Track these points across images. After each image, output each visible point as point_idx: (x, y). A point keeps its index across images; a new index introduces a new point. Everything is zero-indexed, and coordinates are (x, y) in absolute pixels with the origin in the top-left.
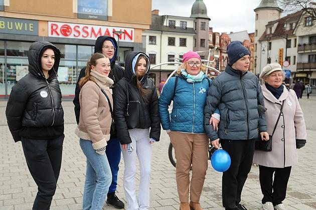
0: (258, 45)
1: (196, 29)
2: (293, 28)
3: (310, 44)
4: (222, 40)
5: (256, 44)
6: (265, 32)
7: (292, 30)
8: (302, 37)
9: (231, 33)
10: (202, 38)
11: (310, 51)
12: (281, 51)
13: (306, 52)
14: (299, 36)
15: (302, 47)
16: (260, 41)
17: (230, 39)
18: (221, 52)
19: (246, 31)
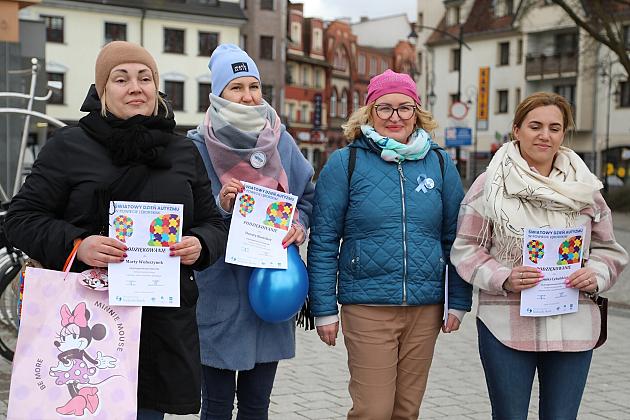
0: (424, 55)
1: (246, 7)
2: (515, 11)
3: (557, 56)
4: (331, 41)
5: (420, 54)
6: (444, 20)
7: (511, 17)
8: (537, 36)
9: (364, 20)
10: (265, 34)
11: (555, 76)
12: (484, 74)
13: (546, 77)
14: (531, 34)
15: (537, 63)
16: (431, 45)
17: (355, 37)
18: (329, 76)
19: (405, 15)
